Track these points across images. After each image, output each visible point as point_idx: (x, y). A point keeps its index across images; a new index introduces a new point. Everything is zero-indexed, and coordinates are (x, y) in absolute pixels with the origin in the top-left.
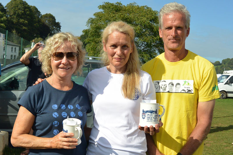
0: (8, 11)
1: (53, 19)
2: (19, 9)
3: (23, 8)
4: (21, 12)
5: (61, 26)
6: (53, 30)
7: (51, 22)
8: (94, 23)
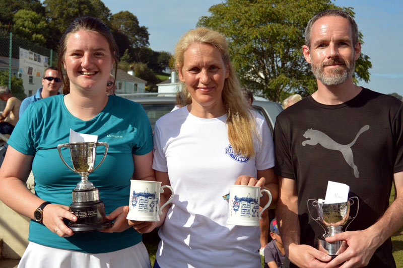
0: (49, 10)
1: (134, 22)
2: (70, 6)
3: (77, 3)
4: (73, 12)
5: (149, 34)
6: (133, 42)
7: (129, 27)
8: (210, 26)
